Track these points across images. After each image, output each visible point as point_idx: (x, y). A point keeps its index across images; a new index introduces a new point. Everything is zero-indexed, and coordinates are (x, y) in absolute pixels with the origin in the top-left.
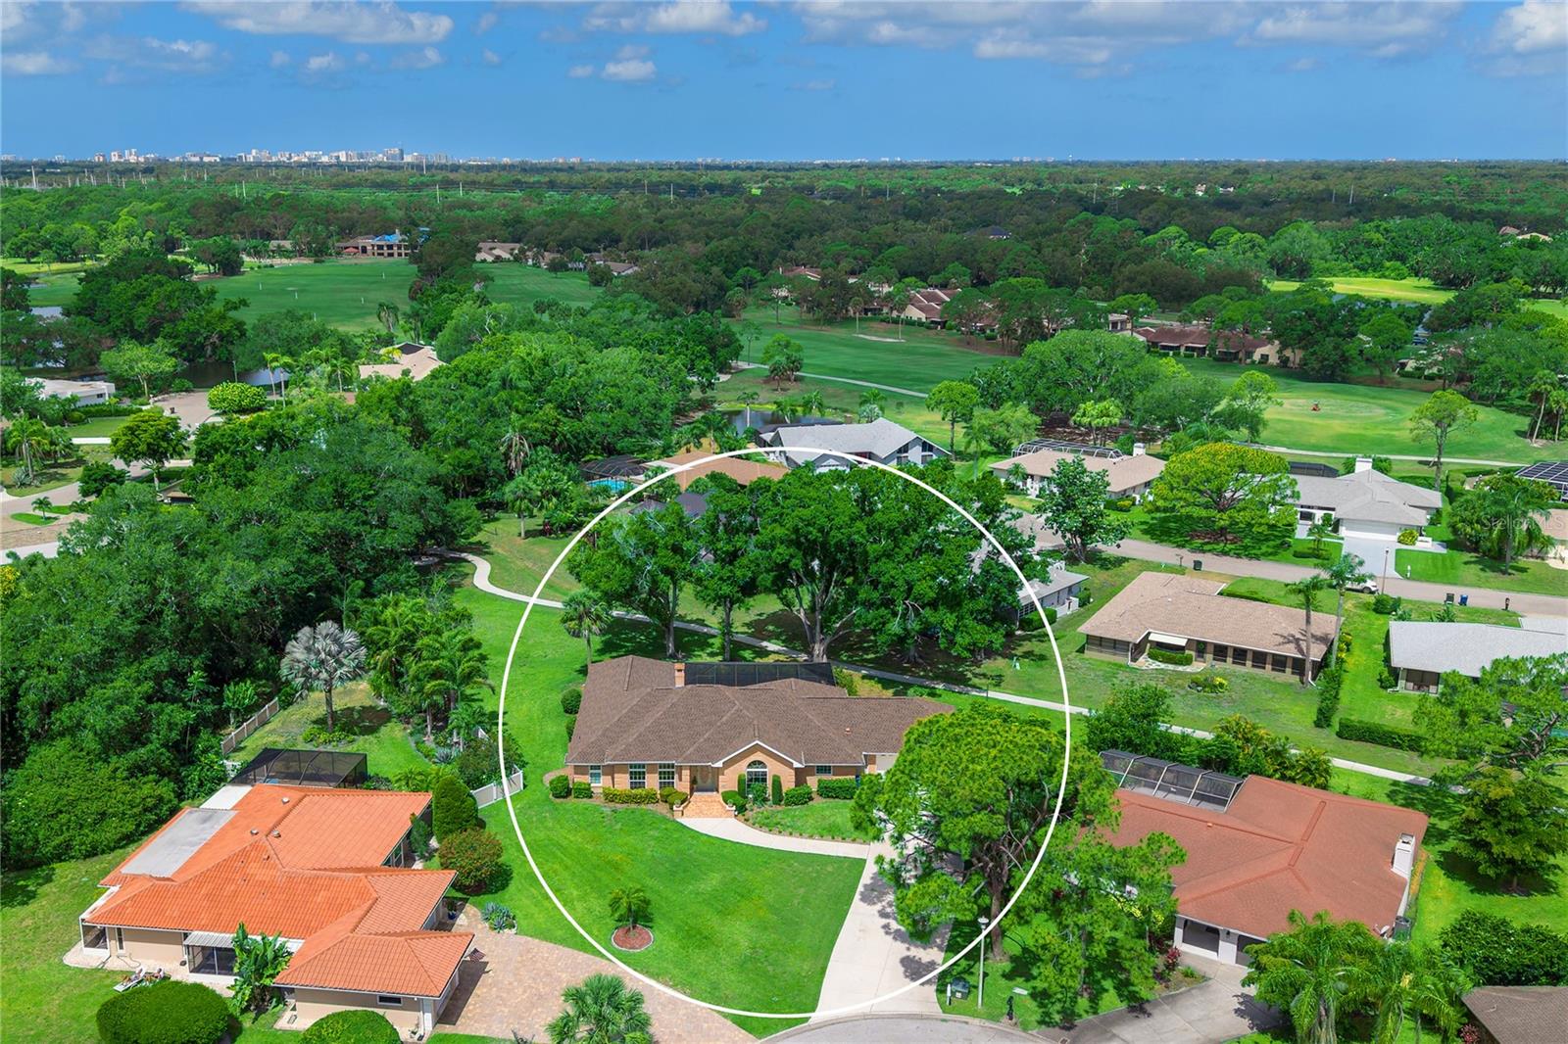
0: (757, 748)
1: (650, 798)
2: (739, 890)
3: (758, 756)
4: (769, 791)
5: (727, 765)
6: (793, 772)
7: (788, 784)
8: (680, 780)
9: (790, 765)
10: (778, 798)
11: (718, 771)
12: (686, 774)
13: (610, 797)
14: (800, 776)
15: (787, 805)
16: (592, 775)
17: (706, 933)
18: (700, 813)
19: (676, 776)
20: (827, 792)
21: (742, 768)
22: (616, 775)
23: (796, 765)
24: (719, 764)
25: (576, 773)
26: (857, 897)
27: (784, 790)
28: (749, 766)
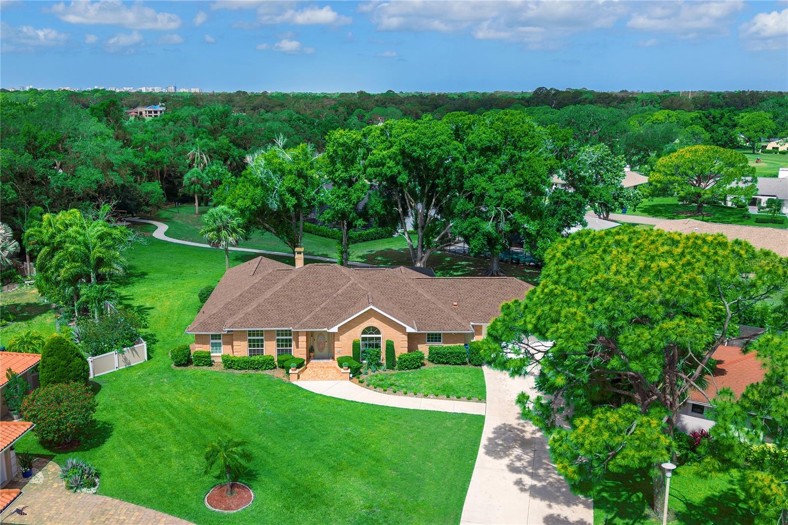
0: (371, 314)
1: (268, 364)
2: (353, 445)
3: (373, 322)
4: (383, 355)
5: (343, 329)
6: (405, 338)
7: (401, 348)
8: (297, 347)
9: (402, 329)
10: (391, 364)
11: (333, 337)
12: (302, 339)
13: (230, 364)
14: (413, 340)
15: (400, 369)
16: (213, 345)
17: (315, 491)
18: (316, 377)
19: (293, 343)
20: (438, 358)
21: (356, 334)
22: (235, 343)
23: (409, 330)
24: (335, 329)
25: (197, 343)
26: (481, 451)
27: (397, 355)
28: (364, 332)
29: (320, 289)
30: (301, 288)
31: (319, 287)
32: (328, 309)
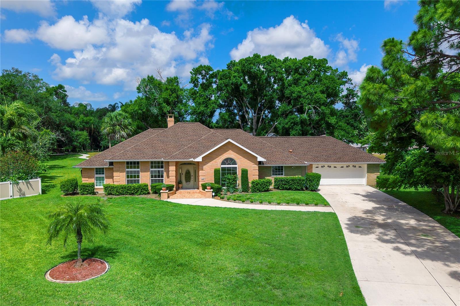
0: (229, 146)
1: (143, 190)
2: (220, 229)
3: (230, 154)
4: (239, 182)
5: (207, 159)
6: (256, 167)
7: (253, 176)
8: (168, 177)
9: (253, 159)
10: (245, 189)
11: (197, 166)
12: (172, 169)
13: (110, 191)
14: (263, 169)
15: (254, 191)
16: (97, 179)
18: (184, 197)
19: (165, 174)
20: (281, 186)
21: (217, 163)
22: (115, 174)
23: (260, 159)
24: (199, 159)
25: (83, 176)
27: (250, 181)
28: (223, 163)
29: (187, 137)
30: (172, 136)
31: (186, 135)
32: (194, 148)
